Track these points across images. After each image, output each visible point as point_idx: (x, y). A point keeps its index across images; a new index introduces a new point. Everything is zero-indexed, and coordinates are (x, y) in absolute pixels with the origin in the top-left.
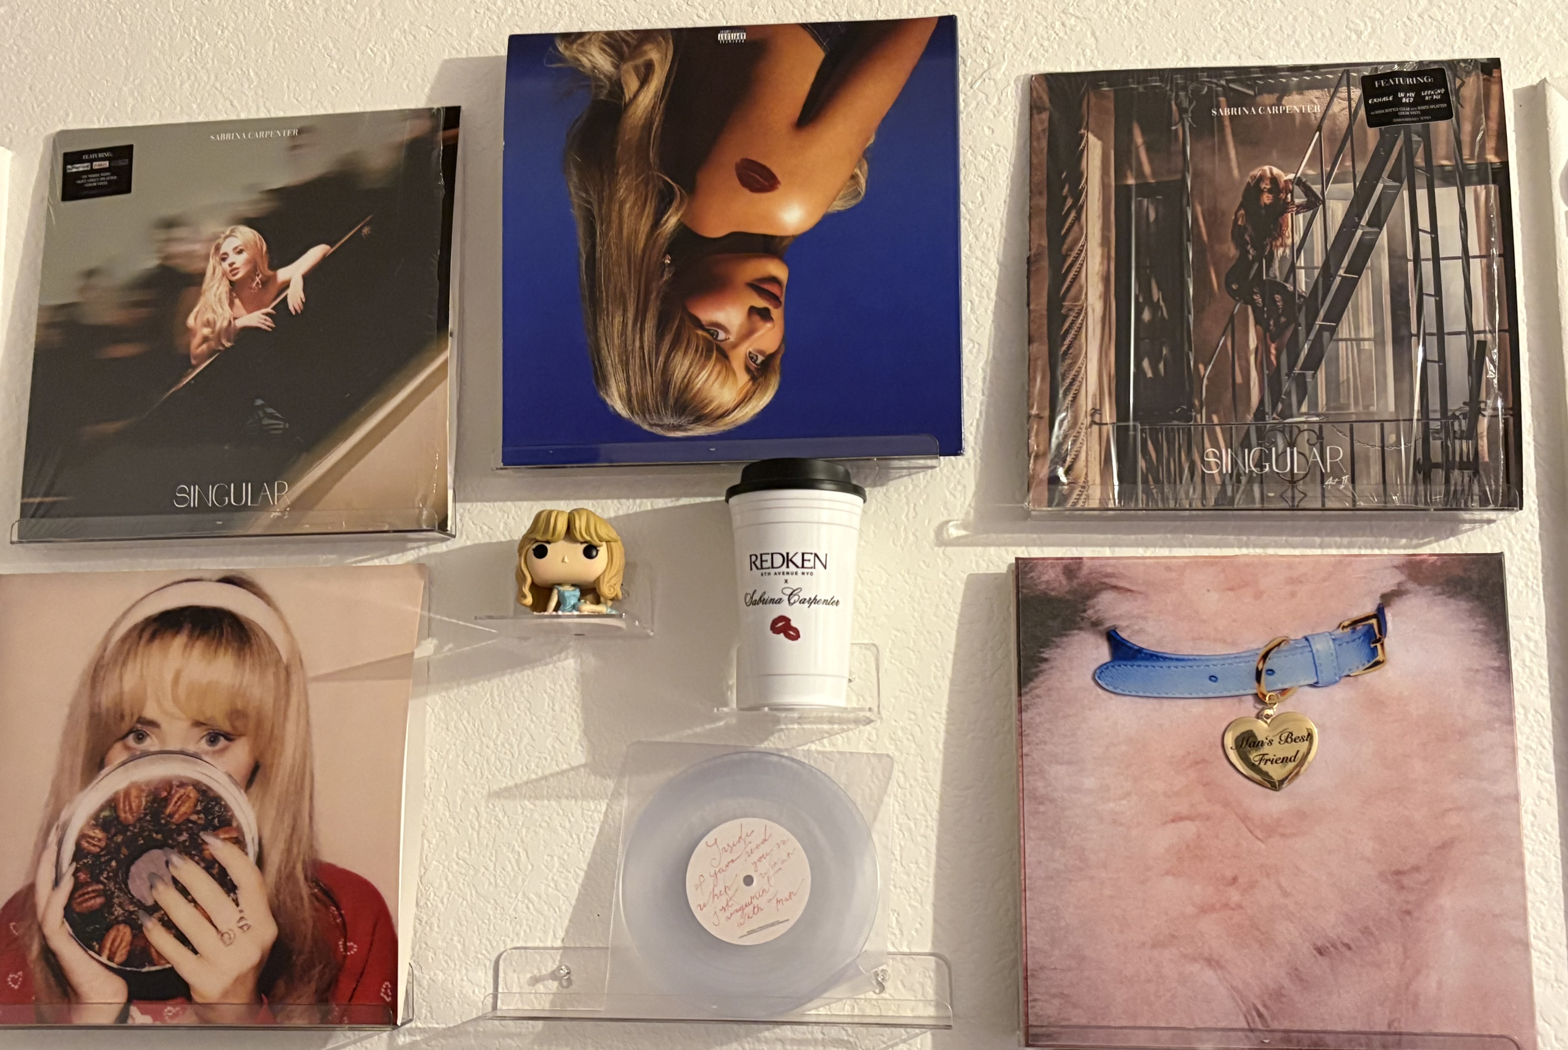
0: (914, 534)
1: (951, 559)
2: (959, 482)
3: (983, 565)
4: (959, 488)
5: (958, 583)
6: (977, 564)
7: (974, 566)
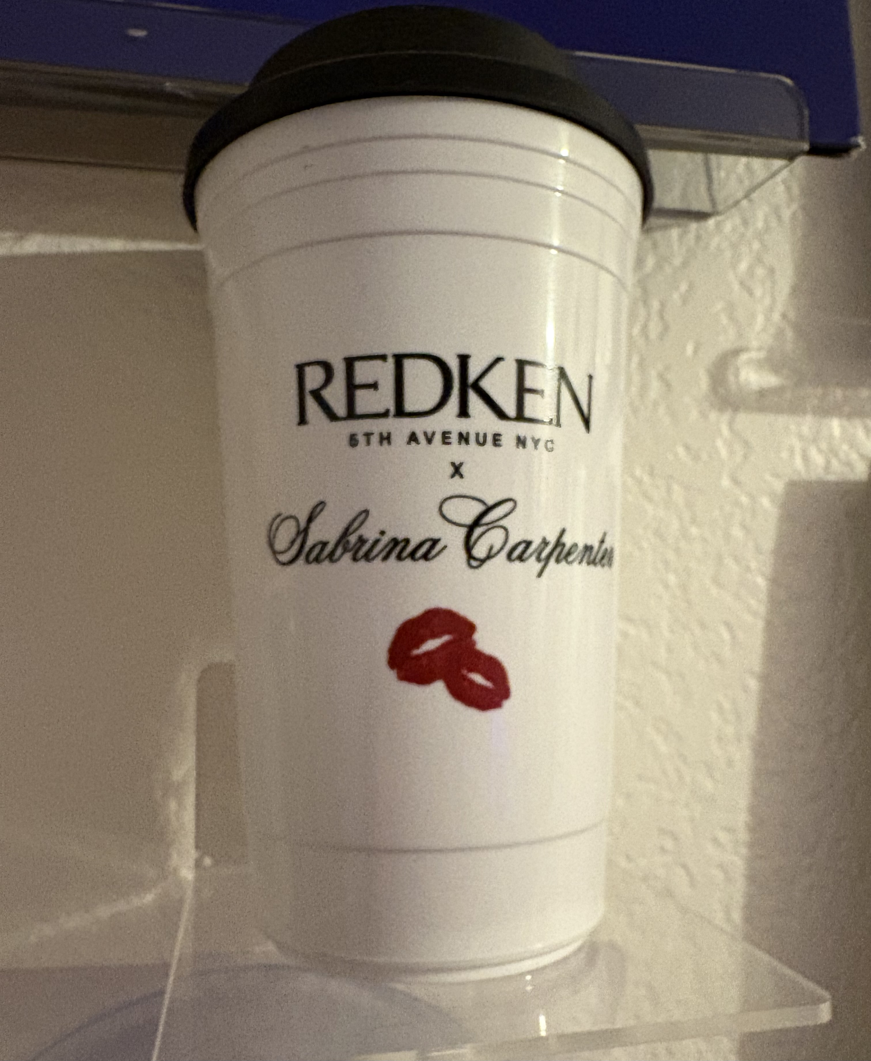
0: (661, 377)
1: (746, 444)
2: (759, 260)
3: (818, 459)
4: (760, 272)
5: (765, 502)
6: (806, 458)
7: (798, 462)
